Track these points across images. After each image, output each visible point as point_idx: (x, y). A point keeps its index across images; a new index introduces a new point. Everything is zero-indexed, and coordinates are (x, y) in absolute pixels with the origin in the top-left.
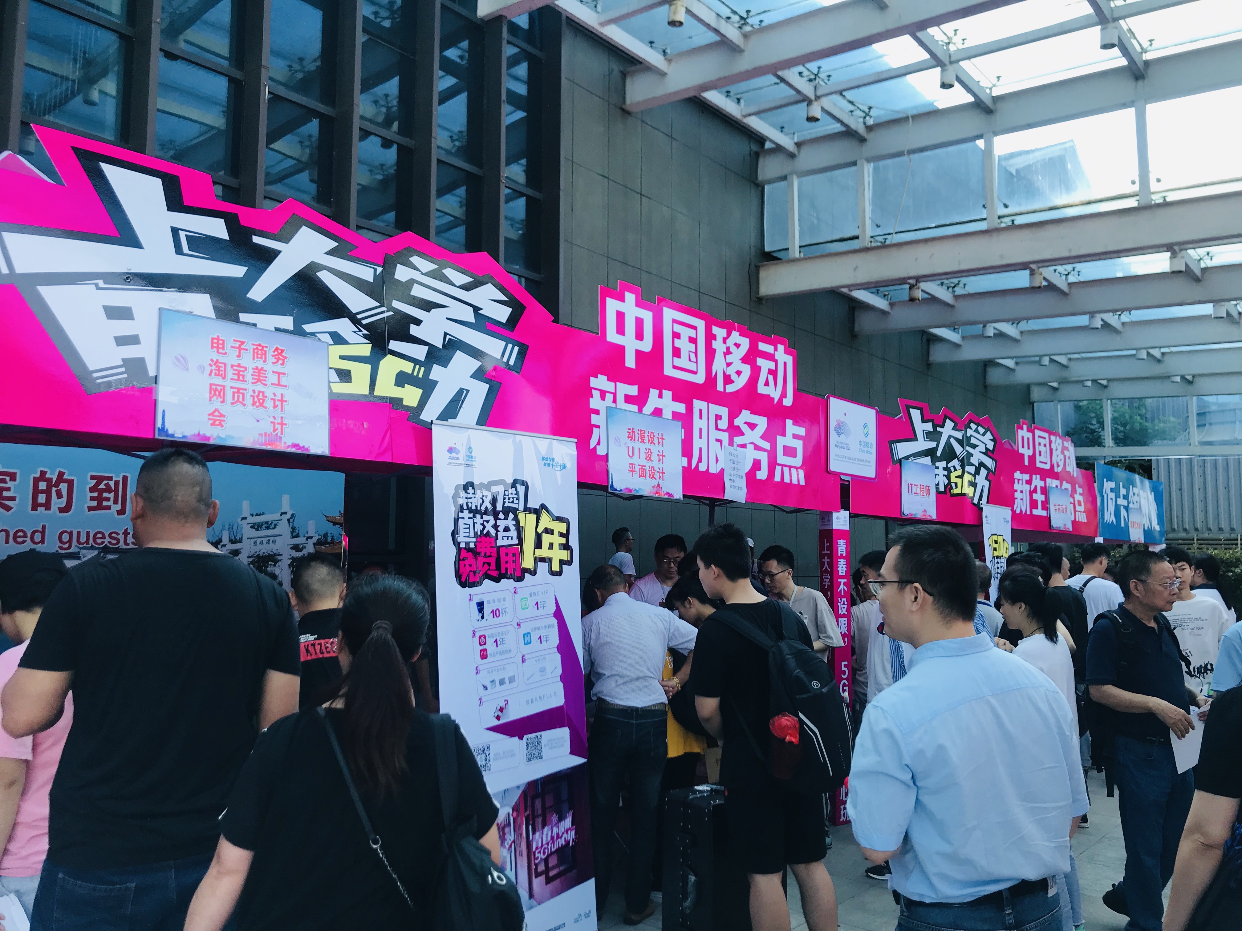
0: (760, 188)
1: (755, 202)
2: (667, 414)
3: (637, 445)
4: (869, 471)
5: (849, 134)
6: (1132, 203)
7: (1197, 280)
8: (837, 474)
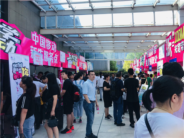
0: (40, 17)
1: (39, 19)
2: (41, 52)
3: (37, 57)
4: (64, 62)
5: (54, 11)
6: (91, 27)
7: (97, 38)
8: (61, 62)
